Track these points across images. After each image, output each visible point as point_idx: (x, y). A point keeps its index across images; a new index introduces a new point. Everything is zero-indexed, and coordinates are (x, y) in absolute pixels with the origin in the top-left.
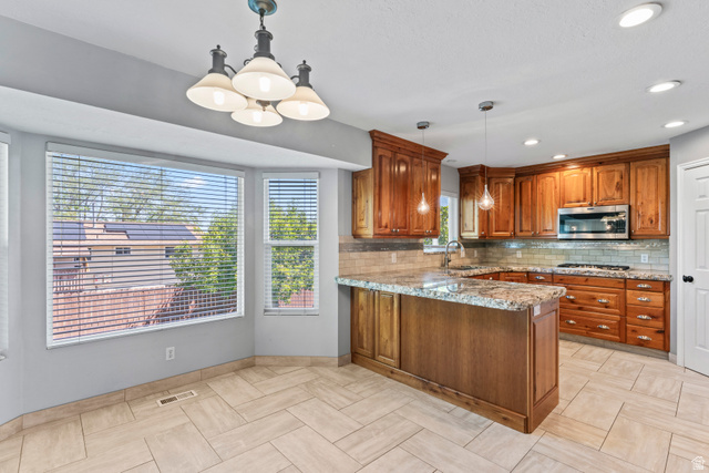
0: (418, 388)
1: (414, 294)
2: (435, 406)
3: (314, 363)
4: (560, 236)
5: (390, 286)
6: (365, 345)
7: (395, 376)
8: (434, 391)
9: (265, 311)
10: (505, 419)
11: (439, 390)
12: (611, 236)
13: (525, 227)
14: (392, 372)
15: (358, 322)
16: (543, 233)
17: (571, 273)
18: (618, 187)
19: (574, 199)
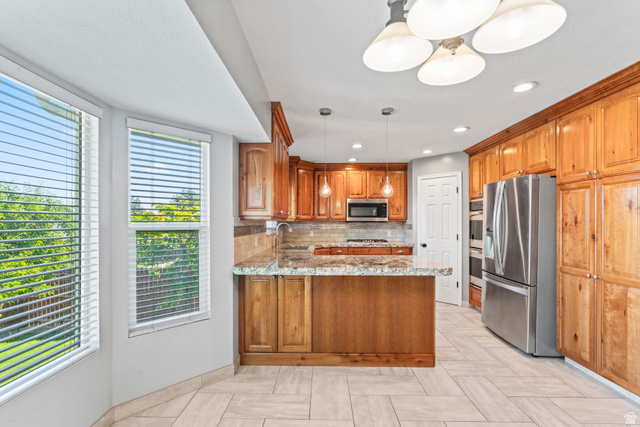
0: (341, 364)
1: (358, 274)
2: (369, 374)
3: (206, 382)
4: (348, 219)
5: (329, 269)
6: (263, 340)
7: (306, 362)
8: (355, 362)
9: (130, 331)
10: (419, 362)
11: (360, 359)
12: (377, 219)
13: (322, 211)
14: (303, 359)
15: (251, 317)
16: (335, 217)
17: (361, 245)
18: (381, 187)
19: (355, 192)
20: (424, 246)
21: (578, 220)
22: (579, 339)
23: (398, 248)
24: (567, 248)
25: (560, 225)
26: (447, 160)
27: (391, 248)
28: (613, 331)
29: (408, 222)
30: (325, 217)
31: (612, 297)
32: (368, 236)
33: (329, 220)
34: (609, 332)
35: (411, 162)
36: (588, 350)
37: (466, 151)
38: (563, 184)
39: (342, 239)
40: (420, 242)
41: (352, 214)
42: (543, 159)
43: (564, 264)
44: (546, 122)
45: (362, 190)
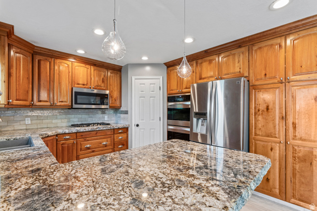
4: (74, 106)
13: (44, 98)
16: (59, 104)
17: (90, 130)
18: (103, 82)
19: (81, 82)
20: (138, 125)
21: (270, 107)
22: (271, 181)
23: (119, 129)
24: (260, 126)
25: (253, 111)
26: (148, 68)
27: (114, 129)
28: (301, 175)
29: (122, 109)
30: (48, 104)
31: (300, 155)
32: (90, 121)
33: (52, 107)
34: (298, 176)
35: (127, 66)
36: (278, 187)
37: (165, 64)
38: (255, 85)
39: (64, 124)
40: (134, 123)
41: (79, 101)
42: (237, 70)
43: (256, 134)
44: (240, 47)
45: (87, 81)
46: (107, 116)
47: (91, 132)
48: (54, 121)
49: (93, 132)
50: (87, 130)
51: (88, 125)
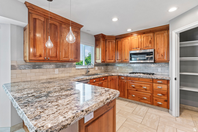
4: (130, 62)
12: (148, 61)
13: (119, 58)
17: (133, 76)
18: (150, 42)
19: (135, 47)
27: (153, 79)
45: (139, 46)
46: (160, 69)
47: (135, 78)
48: (127, 69)
49: (137, 78)
50: (132, 76)
51: (136, 73)
